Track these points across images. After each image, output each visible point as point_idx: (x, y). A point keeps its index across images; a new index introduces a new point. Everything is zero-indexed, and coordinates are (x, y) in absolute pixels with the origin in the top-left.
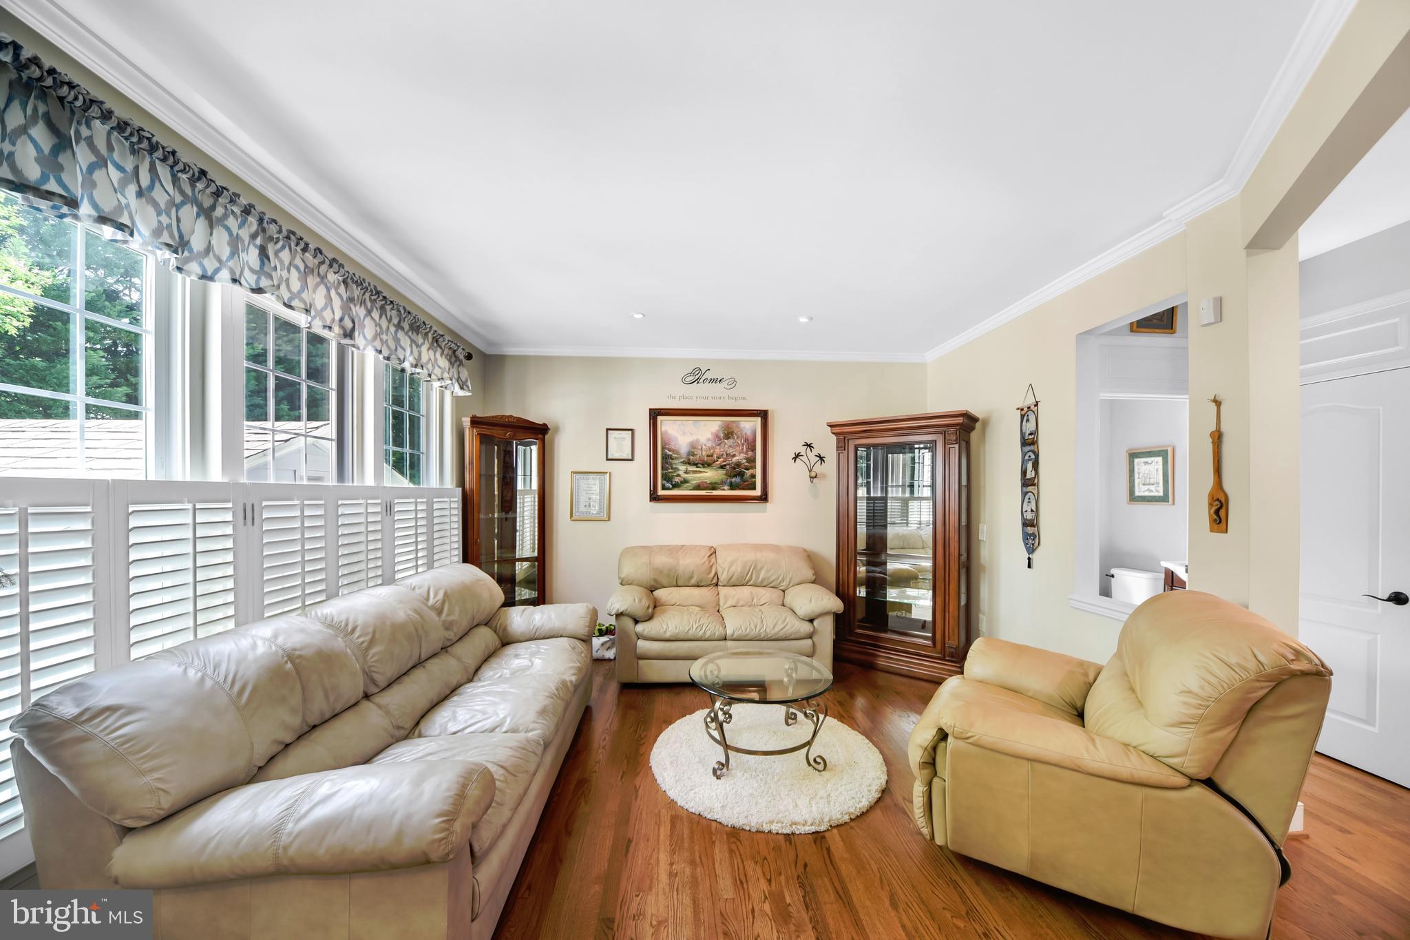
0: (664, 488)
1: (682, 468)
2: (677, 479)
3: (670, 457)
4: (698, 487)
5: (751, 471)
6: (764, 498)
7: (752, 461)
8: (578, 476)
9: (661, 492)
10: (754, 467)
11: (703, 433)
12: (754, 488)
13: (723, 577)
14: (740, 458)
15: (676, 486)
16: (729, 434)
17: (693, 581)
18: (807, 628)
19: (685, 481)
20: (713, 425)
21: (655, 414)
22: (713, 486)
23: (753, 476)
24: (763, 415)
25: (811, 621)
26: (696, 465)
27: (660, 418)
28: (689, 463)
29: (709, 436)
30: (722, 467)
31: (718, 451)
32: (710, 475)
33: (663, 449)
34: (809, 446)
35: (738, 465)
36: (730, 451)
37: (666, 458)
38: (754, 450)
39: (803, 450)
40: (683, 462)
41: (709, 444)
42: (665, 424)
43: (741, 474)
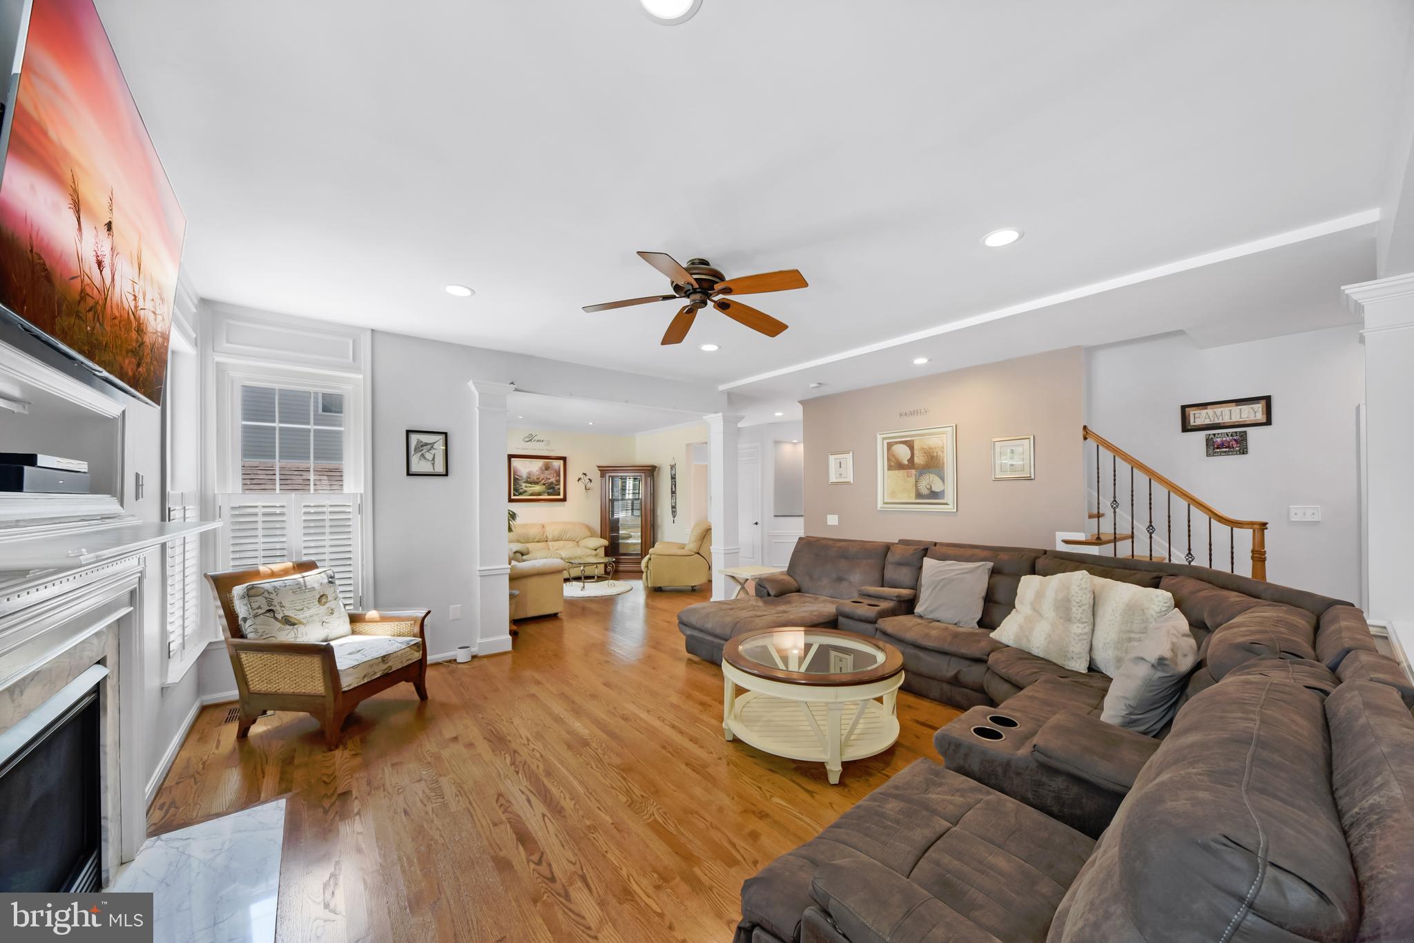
0: (514, 495)
1: (524, 485)
2: (521, 491)
3: (518, 479)
4: (532, 495)
5: (558, 486)
6: (564, 500)
7: (558, 481)
9: (513, 497)
10: (559, 484)
11: (535, 467)
12: (559, 495)
13: (550, 537)
14: (553, 480)
15: (520, 494)
16: (547, 468)
17: (536, 540)
18: (594, 552)
19: (525, 492)
20: (539, 464)
21: (510, 457)
22: (539, 494)
23: (559, 489)
24: (564, 459)
25: (596, 550)
26: (531, 483)
27: (512, 459)
28: (527, 482)
29: (537, 469)
30: (544, 484)
31: (542, 476)
32: (537, 488)
33: (514, 475)
34: (585, 474)
35: (552, 483)
36: (548, 477)
37: (515, 479)
38: (559, 476)
39: (582, 476)
40: (525, 482)
41: (537, 473)
42: (515, 462)
43: (553, 488)
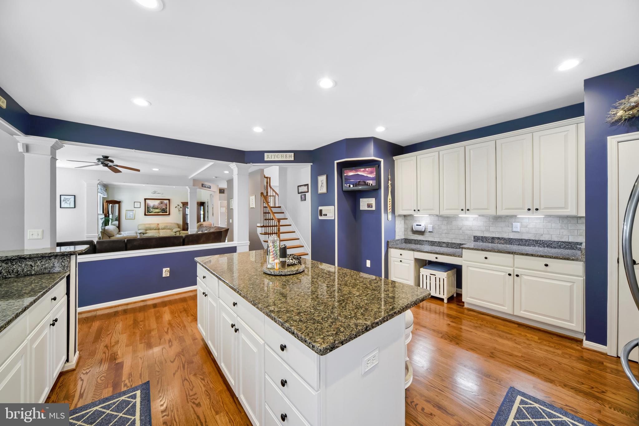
0: (147, 213)
1: (152, 209)
2: (150, 211)
3: (149, 207)
4: (155, 213)
5: (166, 210)
6: (169, 214)
7: (166, 208)
8: (127, 211)
9: (147, 214)
10: (167, 209)
11: (156, 203)
12: (167, 213)
13: (160, 228)
14: (164, 207)
15: (150, 213)
16: (162, 203)
17: (154, 229)
18: (175, 233)
19: (152, 212)
20: (159, 201)
21: (145, 199)
22: (158, 213)
23: (167, 211)
24: (169, 200)
25: (176, 232)
26: (154, 209)
27: (146, 200)
28: (153, 208)
29: (158, 203)
30: (160, 209)
31: (159, 206)
32: (157, 210)
33: (147, 206)
34: (178, 205)
35: (164, 209)
36: (162, 206)
37: (148, 207)
38: (167, 206)
39: (177, 206)
40: (152, 208)
41: (157, 205)
42: (148, 201)
43: (164, 210)
